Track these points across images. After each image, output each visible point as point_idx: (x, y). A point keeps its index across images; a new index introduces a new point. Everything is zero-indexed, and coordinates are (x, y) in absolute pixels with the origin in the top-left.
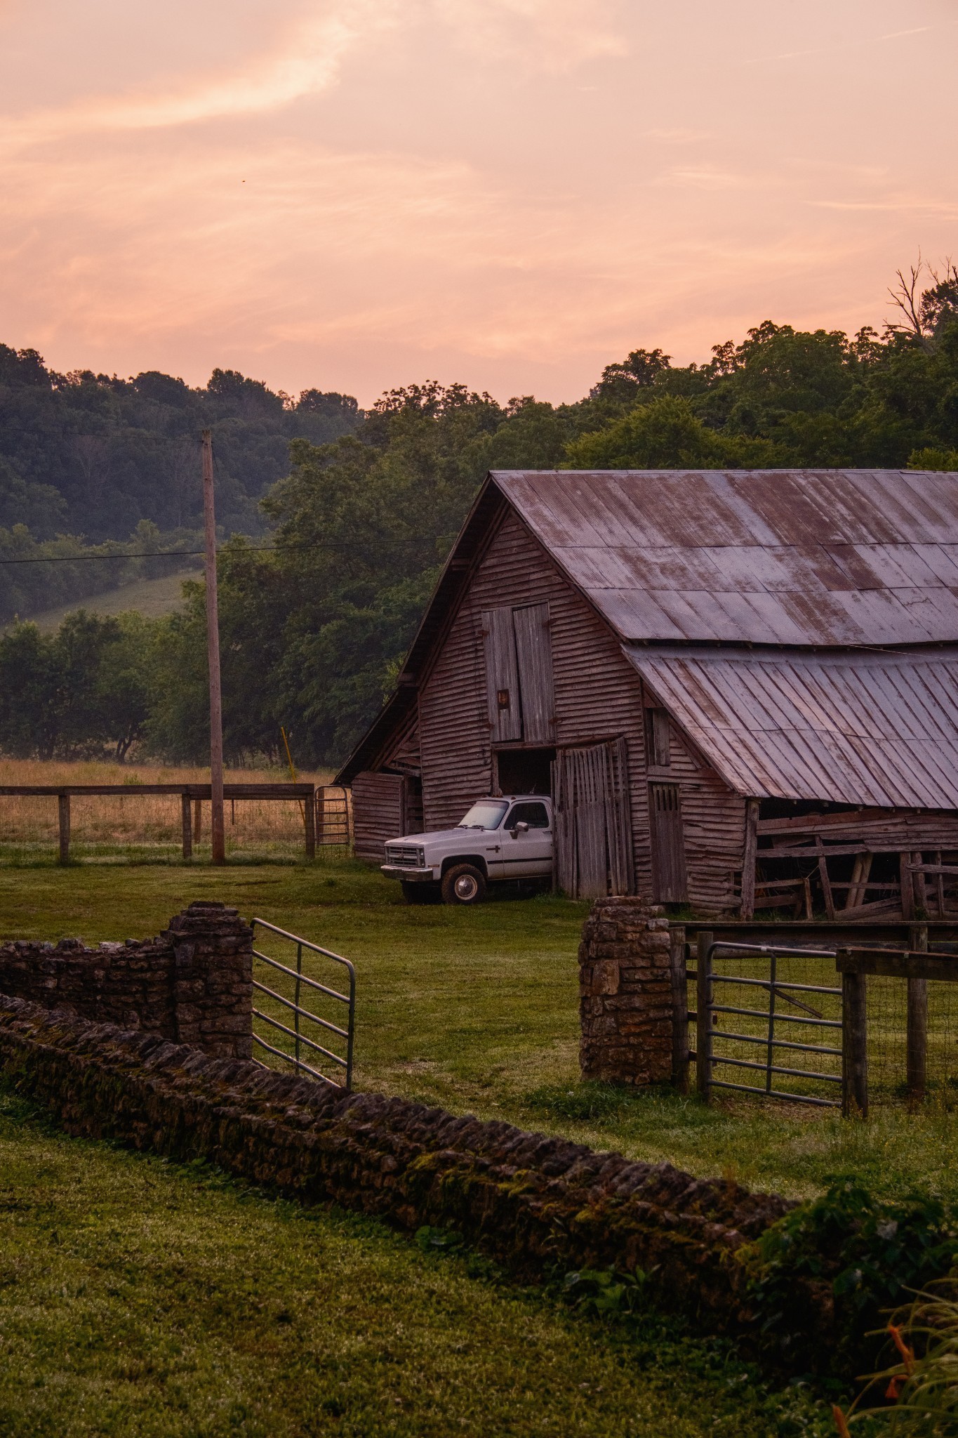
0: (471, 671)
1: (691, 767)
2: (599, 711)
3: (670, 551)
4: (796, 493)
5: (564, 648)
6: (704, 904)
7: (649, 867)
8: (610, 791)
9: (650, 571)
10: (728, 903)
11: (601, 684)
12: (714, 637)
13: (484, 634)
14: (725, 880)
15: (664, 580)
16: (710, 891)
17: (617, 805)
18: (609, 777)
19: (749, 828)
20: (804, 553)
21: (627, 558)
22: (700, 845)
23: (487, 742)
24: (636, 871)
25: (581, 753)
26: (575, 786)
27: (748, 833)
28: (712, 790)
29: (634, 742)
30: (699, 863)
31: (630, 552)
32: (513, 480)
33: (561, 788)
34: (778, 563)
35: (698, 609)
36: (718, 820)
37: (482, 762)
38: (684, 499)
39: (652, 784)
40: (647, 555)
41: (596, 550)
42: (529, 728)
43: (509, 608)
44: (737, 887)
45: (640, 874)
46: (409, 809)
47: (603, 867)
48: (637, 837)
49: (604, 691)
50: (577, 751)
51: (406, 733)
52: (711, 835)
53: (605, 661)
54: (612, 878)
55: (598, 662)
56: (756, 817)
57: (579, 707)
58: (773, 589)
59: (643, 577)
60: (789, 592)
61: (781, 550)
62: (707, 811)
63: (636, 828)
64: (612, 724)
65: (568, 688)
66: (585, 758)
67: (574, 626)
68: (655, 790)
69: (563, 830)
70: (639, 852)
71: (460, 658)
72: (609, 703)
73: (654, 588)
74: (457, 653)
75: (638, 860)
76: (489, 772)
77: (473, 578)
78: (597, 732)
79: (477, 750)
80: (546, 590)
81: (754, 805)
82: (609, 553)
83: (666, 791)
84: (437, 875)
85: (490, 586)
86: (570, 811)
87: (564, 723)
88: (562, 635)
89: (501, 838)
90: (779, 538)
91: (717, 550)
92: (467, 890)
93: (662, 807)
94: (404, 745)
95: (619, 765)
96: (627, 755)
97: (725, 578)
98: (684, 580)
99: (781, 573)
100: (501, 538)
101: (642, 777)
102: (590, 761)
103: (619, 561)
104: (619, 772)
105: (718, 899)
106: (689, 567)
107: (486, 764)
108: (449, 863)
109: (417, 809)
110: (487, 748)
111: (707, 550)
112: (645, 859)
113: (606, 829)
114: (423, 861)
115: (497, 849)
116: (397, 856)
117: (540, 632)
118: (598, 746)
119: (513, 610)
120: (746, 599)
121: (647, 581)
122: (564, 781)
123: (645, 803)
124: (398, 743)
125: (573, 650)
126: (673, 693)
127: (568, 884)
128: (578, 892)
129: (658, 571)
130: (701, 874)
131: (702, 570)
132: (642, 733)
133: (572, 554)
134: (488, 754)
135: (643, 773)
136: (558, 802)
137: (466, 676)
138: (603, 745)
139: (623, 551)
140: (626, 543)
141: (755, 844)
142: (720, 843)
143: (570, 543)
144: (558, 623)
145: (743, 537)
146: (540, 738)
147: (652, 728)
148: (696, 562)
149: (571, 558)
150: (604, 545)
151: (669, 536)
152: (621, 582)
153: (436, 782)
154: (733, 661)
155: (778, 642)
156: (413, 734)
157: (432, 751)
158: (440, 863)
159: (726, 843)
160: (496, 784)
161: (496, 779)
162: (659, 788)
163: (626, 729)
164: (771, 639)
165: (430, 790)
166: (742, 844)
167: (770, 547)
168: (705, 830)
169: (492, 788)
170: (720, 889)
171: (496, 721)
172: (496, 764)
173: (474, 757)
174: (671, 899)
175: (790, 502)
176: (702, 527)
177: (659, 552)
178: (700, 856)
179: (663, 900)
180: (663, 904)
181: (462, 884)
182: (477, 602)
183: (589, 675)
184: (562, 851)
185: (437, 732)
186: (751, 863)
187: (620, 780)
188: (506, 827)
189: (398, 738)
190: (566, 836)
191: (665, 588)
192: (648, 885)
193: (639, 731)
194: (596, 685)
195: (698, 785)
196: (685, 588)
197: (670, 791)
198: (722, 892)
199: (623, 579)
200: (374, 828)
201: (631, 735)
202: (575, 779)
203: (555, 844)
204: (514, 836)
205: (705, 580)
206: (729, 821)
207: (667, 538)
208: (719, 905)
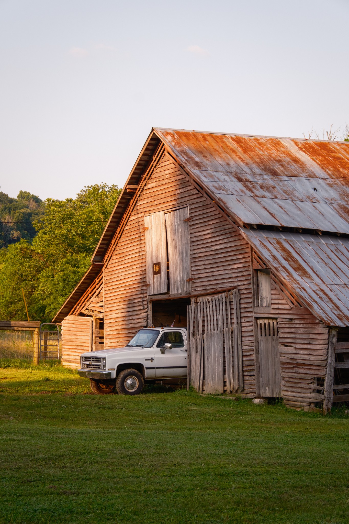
0: (136, 253)
1: (287, 307)
2: (221, 273)
3: (265, 177)
4: (335, 152)
5: (198, 234)
6: (294, 399)
7: (254, 373)
8: (227, 323)
9: (254, 187)
10: (313, 398)
11: (223, 255)
12: (298, 226)
13: (145, 229)
14: (311, 383)
15: (262, 192)
16: (299, 390)
17: (232, 333)
18: (227, 315)
19: (330, 347)
20: (344, 183)
21: (240, 179)
22: (292, 359)
23: (145, 295)
24: (244, 376)
25: (208, 300)
26: (204, 321)
27: (330, 351)
28: (302, 322)
29: (245, 292)
30: (291, 371)
31: (241, 176)
32: (167, 133)
33: (194, 322)
34: (330, 188)
35: (286, 210)
36: (306, 342)
37: (142, 308)
38: (270, 150)
39: (257, 318)
40: (251, 178)
41: (220, 173)
42: (172, 286)
43: (163, 212)
44: (320, 388)
45: (246, 378)
46: (96, 337)
47: (221, 373)
48: (245, 354)
49: (224, 259)
50: (205, 298)
51: (95, 292)
52: (302, 352)
53: (225, 241)
54: (227, 380)
55: (221, 242)
56: (335, 340)
57: (207, 271)
58: (329, 202)
59: (250, 190)
60: (339, 205)
61: (330, 181)
62: (298, 336)
63: (244, 348)
64: (229, 280)
65: (200, 259)
66: (211, 303)
67: (205, 220)
68: (259, 323)
69: (194, 349)
70: (246, 363)
71: (130, 245)
72: (228, 267)
73: (257, 196)
74: (128, 242)
75: (245, 369)
76: (145, 314)
77: (139, 196)
78: (220, 286)
79: (139, 300)
80: (187, 199)
81: (334, 332)
82: (228, 175)
83: (267, 324)
84: (114, 375)
85: (150, 200)
86: (199, 337)
87: (196, 281)
88: (197, 226)
89: (154, 353)
90: (329, 174)
91: (293, 178)
92: (133, 385)
93: (263, 334)
94: (94, 299)
95: (234, 307)
96: (240, 300)
97: (299, 194)
98: (275, 193)
99: (333, 194)
100: (159, 170)
101: (249, 314)
102: (214, 304)
103: (234, 180)
104: (234, 311)
105: (306, 395)
106: (277, 186)
107: (144, 309)
108: (121, 368)
109: (100, 338)
110: (145, 299)
111: (287, 178)
112: (250, 368)
113: (224, 348)
114: (105, 366)
115: (152, 360)
116: (88, 363)
117: (183, 225)
118: (220, 295)
119: (165, 213)
120: (314, 206)
121: (253, 192)
122: (196, 317)
123: (252, 331)
124: (90, 298)
125: (204, 235)
126: (275, 258)
127: (196, 383)
128: (203, 388)
129: (259, 187)
130: (293, 378)
131: (285, 189)
132: (251, 286)
133: (206, 175)
134: (145, 303)
135: (251, 312)
136: (191, 331)
137: (133, 256)
138: (223, 294)
139: (236, 175)
140: (238, 171)
141: (334, 359)
142: (307, 357)
143: (204, 169)
144: (195, 219)
145: (307, 173)
146: (180, 292)
147: (258, 282)
148: (281, 184)
149: (205, 176)
150: (224, 171)
151: (263, 169)
152: (237, 192)
153: (112, 320)
154: (310, 242)
155: (337, 232)
156: (99, 292)
157: (111, 302)
158: (116, 368)
159: (312, 358)
160: (150, 321)
161: (150, 318)
162: (261, 321)
163: (239, 284)
164: (332, 230)
165: (109, 325)
166: (325, 358)
167: (324, 179)
168: (296, 348)
169: (147, 323)
170: (307, 389)
171: (151, 282)
172: (150, 308)
173: (137, 304)
174: (268, 395)
175: (332, 157)
176: (282, 166)
177: (258, 177)
178: (292, 366)
179: (262, 395)
180: (263, 398)
181: (129, 382)
182: (142, 210)
183: (215, 250)
184: (193, 363)
185: (114, 291)
186: (331, 372)
187: (235, 316)
188: (158, 346)
189: (90, 295)
190: (197, 352)
191: (264, 197)
192: (253, 385)
193: (249, 284)
194: (219, 256)
195: (291, 319)
196: (276, 198)
197: (269, 323)
198: (308, 391)
199: (238, 190)
200: (74, 349)
201: (243, 287)
202: (204, 317)
203: (189, 357)
204: (163, 352)
205: (288, 194)
206: (315, 343)
207: (263, 170)
208: (305, 400)
